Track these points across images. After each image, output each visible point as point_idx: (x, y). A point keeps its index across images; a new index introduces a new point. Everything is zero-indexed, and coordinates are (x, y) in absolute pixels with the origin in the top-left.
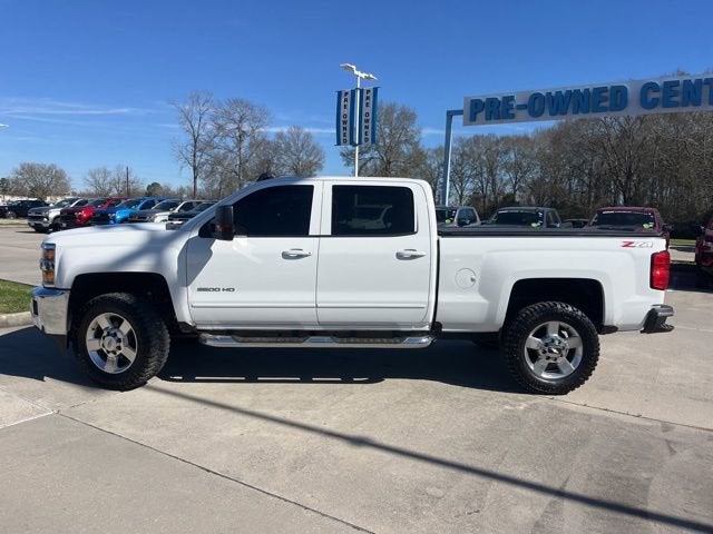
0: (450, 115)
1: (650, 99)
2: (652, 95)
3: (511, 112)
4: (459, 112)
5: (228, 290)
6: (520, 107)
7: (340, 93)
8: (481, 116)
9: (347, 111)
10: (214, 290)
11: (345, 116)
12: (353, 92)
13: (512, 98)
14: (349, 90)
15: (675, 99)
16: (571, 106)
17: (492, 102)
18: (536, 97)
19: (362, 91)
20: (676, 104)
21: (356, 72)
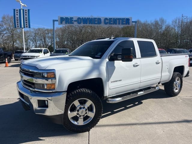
0: (54, 21)
1: (106, 22)
2: (107, 21)
3: (72, 22)
4: (57, 21)
5: (120, 80)
6: (75, 21)
7: (14, 10)
8: (64, 22)
9: (18, 16)
10: (116, 81)
11: (17, 18)
12: (20, 10)
13: (73, 18)
14: (18, 9)
15: (111, 22)
16: (88, 22)
17: (67, 18)
18: (79, 18)
19: (23, 10)
20: (111, 24)
21: (21, 3)
